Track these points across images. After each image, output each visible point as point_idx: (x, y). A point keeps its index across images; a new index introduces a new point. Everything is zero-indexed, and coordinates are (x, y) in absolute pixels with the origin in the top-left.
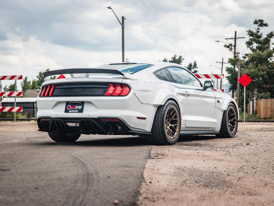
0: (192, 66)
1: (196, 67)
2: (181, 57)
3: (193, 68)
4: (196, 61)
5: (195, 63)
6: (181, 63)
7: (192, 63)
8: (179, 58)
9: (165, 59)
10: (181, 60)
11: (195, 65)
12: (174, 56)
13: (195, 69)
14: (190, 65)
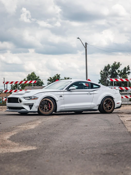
0: (126, 69)
1: (129, 69)
2: (119, 63)
3: (127, 70)
4: (128, 66)
5: (128, 67)
6: (119, 67)
7: (126, 67)
8: (118, 64)
9: (109, 64)
10: (120, 65)
11: (128, 68)
12: (114, 63)
13: (128, 71)
14: (125, 68)
